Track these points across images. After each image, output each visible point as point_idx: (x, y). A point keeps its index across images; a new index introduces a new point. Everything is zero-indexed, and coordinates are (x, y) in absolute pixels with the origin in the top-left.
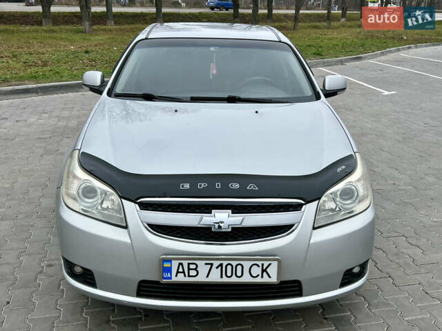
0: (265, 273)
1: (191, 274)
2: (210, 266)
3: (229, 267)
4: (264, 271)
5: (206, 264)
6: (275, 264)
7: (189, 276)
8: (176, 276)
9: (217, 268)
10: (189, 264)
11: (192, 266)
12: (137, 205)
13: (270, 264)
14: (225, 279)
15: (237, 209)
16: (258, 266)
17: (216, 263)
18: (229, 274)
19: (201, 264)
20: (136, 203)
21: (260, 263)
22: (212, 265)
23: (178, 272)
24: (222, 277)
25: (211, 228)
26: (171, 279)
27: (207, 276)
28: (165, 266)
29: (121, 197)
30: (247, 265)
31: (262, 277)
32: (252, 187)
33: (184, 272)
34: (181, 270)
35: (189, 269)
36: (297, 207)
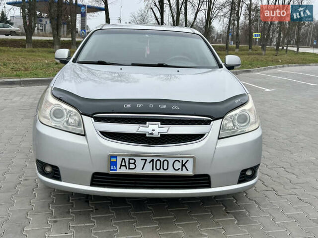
0: (184, 167)
1: (130, 167)
2: (144, 161)
3: (158, 162)
4: (183, 165)
5: (142, 159)
6: (191, 160)
7: (129, 169)
8: (120, 168)
9: (150, 162)
10: (129, 159)
11: (132, 161)
12: (93, 119)
13: (188, 161)
14: (155, 172)
15: (164, 122)
16: (179, 162)
17: (149, 159)
18: (158, 168)
19: (138, 159)
20: (92, 117)
21: (180, 160)
22: (146, 160)
23: (121, 165)
24: (153, 169)
25: (146, 134)
26: (116, 170)
27: (143, 169)
28: (112, 160)
29: (81, 114)
30: (171, 161)
31: (182, 170)
32: (175, 107)
33: (125, 166)
34: (123, 164)
35: (129, 163)
36: (207, 123)
